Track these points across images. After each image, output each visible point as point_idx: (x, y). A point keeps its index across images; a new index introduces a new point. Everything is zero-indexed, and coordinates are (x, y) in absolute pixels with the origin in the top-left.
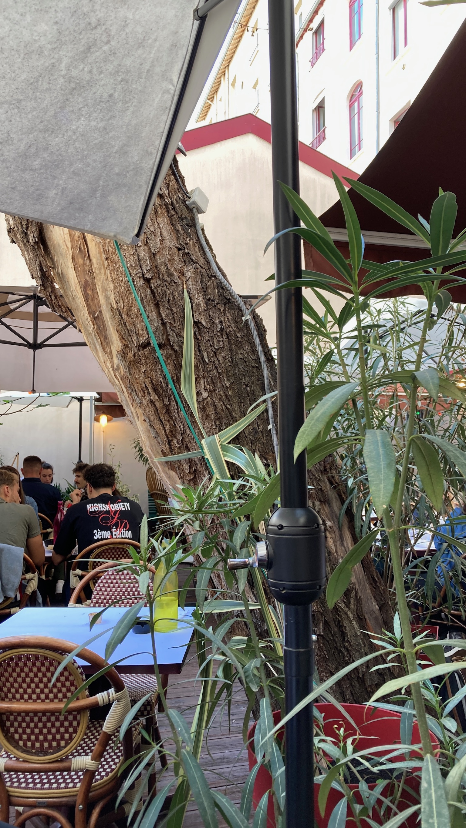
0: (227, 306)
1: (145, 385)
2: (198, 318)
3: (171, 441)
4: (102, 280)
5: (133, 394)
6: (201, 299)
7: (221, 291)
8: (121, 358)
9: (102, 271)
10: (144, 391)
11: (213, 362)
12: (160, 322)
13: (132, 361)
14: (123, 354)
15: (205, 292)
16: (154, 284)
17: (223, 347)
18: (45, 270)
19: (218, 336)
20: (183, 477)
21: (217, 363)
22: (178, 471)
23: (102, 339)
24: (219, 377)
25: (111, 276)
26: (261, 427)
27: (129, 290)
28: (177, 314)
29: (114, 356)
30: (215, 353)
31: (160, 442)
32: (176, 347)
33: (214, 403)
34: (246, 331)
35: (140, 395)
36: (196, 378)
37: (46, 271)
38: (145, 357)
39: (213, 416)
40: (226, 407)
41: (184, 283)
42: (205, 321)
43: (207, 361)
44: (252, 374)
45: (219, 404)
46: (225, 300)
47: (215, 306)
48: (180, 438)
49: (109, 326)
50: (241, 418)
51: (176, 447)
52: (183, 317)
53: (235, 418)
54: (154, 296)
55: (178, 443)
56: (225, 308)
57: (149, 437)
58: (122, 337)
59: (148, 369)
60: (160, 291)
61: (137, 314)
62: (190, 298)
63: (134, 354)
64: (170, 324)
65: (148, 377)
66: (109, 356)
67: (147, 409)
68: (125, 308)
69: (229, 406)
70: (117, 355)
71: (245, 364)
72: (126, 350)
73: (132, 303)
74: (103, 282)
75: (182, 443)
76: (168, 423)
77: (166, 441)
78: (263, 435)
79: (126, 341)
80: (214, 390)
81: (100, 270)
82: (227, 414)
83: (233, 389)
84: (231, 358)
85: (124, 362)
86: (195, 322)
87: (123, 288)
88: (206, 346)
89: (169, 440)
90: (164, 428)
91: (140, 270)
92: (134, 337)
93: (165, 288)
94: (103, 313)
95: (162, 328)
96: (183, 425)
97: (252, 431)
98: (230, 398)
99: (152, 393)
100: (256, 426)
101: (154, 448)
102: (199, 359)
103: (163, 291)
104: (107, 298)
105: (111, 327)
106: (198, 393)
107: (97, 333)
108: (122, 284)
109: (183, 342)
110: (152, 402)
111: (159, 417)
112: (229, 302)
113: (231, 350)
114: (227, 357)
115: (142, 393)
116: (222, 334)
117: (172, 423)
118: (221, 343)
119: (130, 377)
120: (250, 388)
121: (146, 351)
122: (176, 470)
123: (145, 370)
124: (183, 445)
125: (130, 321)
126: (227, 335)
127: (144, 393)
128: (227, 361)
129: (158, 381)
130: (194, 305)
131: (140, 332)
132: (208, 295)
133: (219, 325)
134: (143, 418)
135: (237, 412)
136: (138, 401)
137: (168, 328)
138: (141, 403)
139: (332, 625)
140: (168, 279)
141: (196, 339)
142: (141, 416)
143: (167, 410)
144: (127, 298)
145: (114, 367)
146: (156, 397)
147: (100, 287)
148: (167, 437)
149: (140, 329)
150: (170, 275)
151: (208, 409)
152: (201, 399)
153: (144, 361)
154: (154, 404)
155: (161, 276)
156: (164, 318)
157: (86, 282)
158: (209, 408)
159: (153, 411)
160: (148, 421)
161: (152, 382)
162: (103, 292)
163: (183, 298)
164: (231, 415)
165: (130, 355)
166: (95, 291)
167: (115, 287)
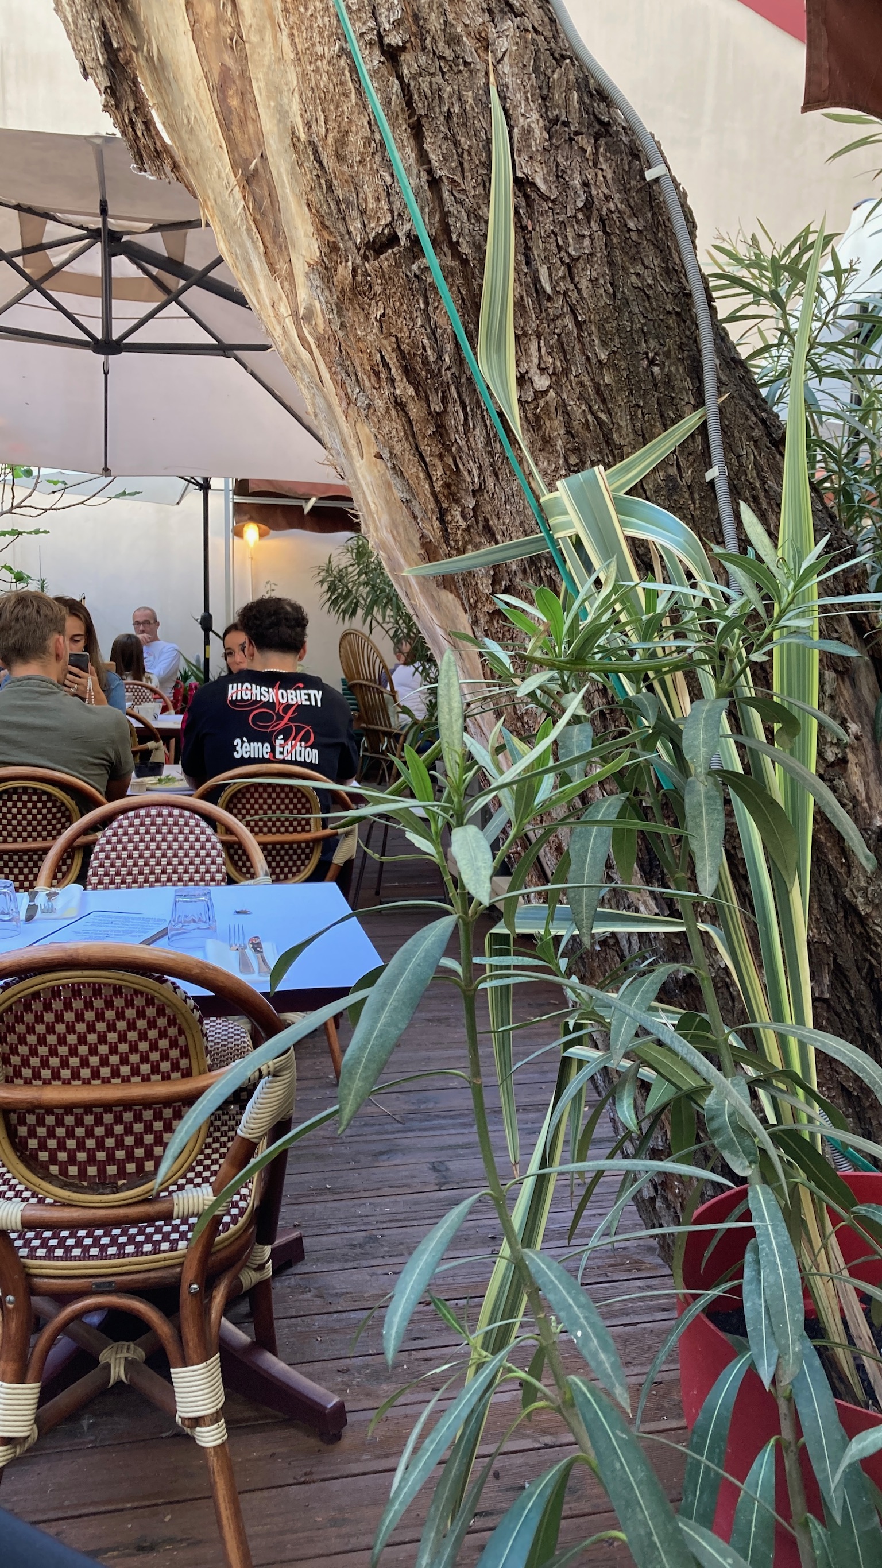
0: (602, 141)
1: (382, 357)
2: (525, 169)
3: (447, 510)
4: (266, 63)
5: (348, 382)
6: (535, 116)
7: (586, 100)
8: (318, 282)
9: (268, 37)
10: (377, 374)
11: (565, 294)
12: (424, 176)
13: (347, 288)
14: (325, 271)
15: (544, 98)
16: (410, 63)
17: (591, 254)
18: (115, 45)
19: (578, 222)
20: (476, 607)
21: (574, 295)
22: (462, 590)
23: (267, 237)
24: (579, 336)
25: (293, 44)
26: (688, 474)
27: (342, 83)
28: (470, 154)
29: (300, 279)
30: (569, 268)
31: (417, 513)
32: (465, 249)
33: (565, 406)
34: (649, 215)
35: (367, 384)
36: (517, 337)
37: (119, 50)
38: (383, 277)
39: (560, 442)
40: (597, 418)
41: (491, 67)
42: (545, 180)
43: (548, 289)
44: (665, 332)
45: (578, 410)
46: (598, 127)
47: (571, 140)
48: (471, 503)
49: (285, 198)
50: (635, 449)
51: (458, 528)
52: (488, 165)
53: (621, 447)
54: (409, 103)
55: (463, 516)
56: (596, 147)
57: (387, 502)
58: (322, 224)
59: (389, 311)
60: (425, 86)
61: (362, 154)
62: (506, 111)
63: (354, 270)
64: (453, 182)
65: (391, 335)
66: (286, 285)
67: (385, 423)
68: (330, 136)
69: (603, 416)
70: (307, 275)
71: (647, 304)
72: (331, 260)
73: (350, 121)
74: (269, 67)
75: (475, 516)
76: (438, 463)
77: (433, 512)
78: (692, 494)
79: (331, 233)
80: (566, 372)
81: (261, 31)
82: (597, 438)
83: (616, 368)
84: (612, 284)
85: (327, 293)
86: (517, 181)
87: (325, 77)
88: (545, 250)
89: (440, 508)
90: (429, 477)
91: (371, 24)
92: (353, 219)
93: (438, 79)
94: (270, 160)
95: (429, 194)
96: (480, 468)
97: (663, 484)
98: (606, 394)
99: (398, 378)
100: (673, 471)
101: (401, 530)
102: (527, 285)
103: (435, 87)
104: (282, 114)
105: (291, 199)
106: (522, 380)
107: (255, 221)
108: (323, 65)
109: (485, 235)
110: (400, 405)
111: (417, 447)
112: (607, 131)
113: (611, 264)
114: (602, 281)
115: (373, 380)
116: (588, 219)
117: (451, 462)
118: (587, 242)
119: (341, 334)
120: (662, 369)
121: (387, 258)
122: (457, 589)
123: (383, 315)
124: (477, 522)
125: (342, 173)
126: (602, 221)
127: (379, 379)
128: (602, 291)
129: (414, 345)
130: (516, 130)
131: (371, 204)
132: (554, 107)
133: (580, 192)
134: (374, 450)
135: (624, 432)
136: (363, 401)
137: (446, 195)
138: (369, 406)
139: (853, 975)
140: (448, 53)
141: (521, 228)
142: (368, 444)
143: (438, 426)
144: (337, 107)
145: (297, 314)
146: (411, 391)
147: (262, 84)
148: (437, 501)
149: (370, 195)
150: (453, 40)
151: (548, 424)
152: (529, 396)
153: (378, 289)
154: (403, 410)
155: (428, 41)
156: (435, 164)
157: (225, 70)
158: (550, 419)
159: (400, 428)
160: (386, 455)
161: (399, 347)
162: (269, 98)
163: (487, 108)
164: (608, 441)
165: (344, 271)
166: (249, 96)
167: (304, 75)
